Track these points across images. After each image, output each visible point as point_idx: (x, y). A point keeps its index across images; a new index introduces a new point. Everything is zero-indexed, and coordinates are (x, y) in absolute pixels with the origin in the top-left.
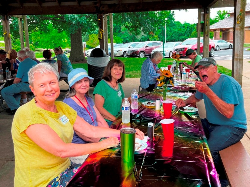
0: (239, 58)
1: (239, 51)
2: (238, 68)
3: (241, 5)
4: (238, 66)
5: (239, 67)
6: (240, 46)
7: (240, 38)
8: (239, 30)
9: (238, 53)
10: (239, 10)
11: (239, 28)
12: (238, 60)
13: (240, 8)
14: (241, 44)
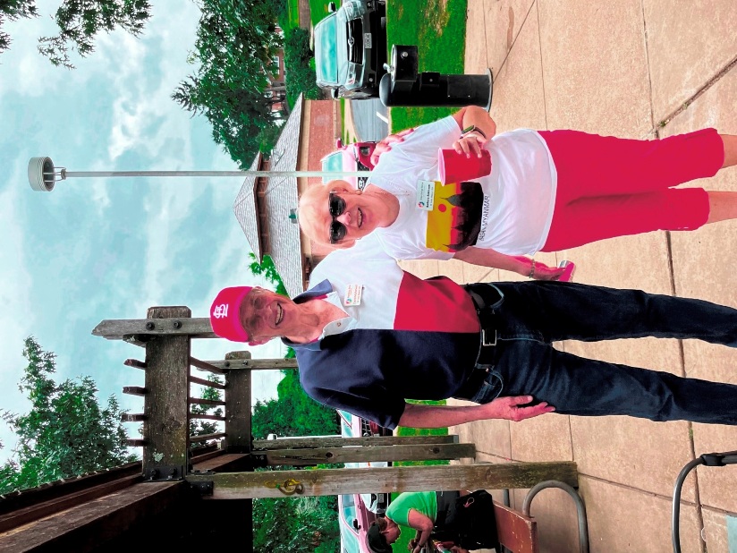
0: (396, 481)
1: (377, 481)
2: (425, 481)
3: (253, 486)
4: (420, 482)
5: (422, 479)
6: (362, 479)
7: (341, 481)
8: (320, 487)
9: (384, 482)
10: (267, 489)
11: (314, 487)
12: (403, 481)
13: (260, 489)
14: (357, 478)
